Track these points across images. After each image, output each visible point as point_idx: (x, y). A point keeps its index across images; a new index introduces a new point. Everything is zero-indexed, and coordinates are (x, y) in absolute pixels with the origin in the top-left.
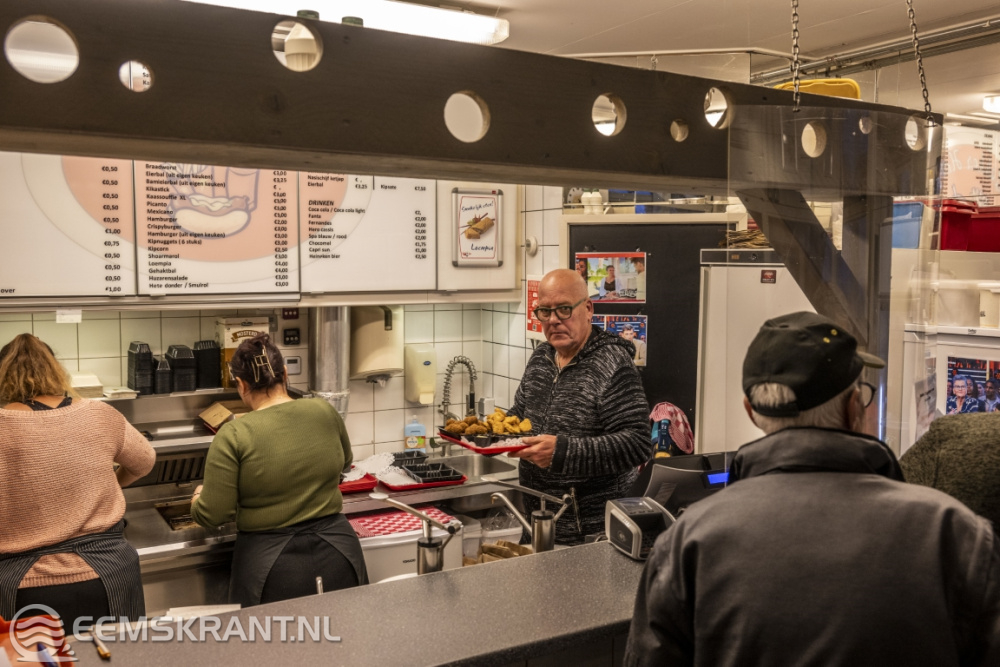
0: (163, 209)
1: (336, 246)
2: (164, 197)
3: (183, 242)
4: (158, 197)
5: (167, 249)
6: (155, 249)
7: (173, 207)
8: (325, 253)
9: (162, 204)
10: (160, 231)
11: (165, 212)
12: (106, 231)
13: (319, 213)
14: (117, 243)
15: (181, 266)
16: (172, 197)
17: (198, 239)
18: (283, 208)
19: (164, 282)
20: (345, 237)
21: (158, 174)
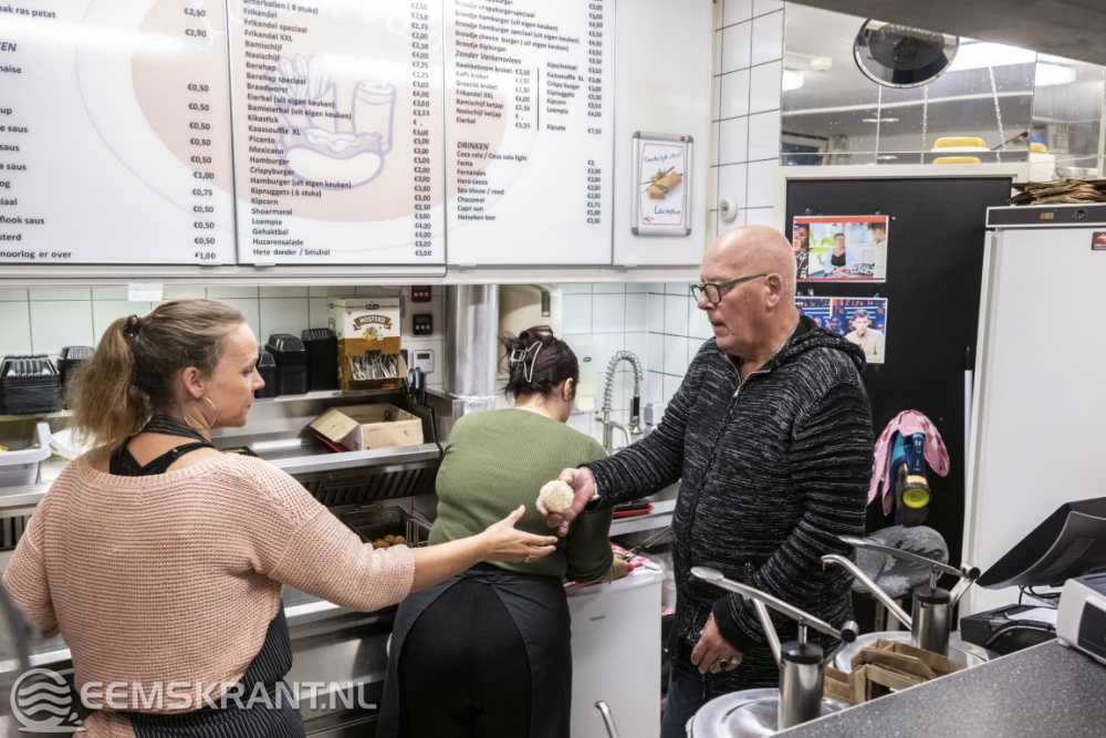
0: (270, 146)
1: (491, 205)
2: (271, 131)
3: (297, 193)
4: (264, 130)
5: (276, 202)
6: (260, 202)
7: (283, 144)
8: (477, 213)
9: (269, 140)
10: (266, 177)
11: (274, 151)
12: (195, 175)
13: (470, 159)
14: (209, 192)
15: (294, 226)
16: (281, 130)
17: (316, 190)
18: (426, 151)
19: (272, 248)
20: (502, 192)
21: (263, 98)
